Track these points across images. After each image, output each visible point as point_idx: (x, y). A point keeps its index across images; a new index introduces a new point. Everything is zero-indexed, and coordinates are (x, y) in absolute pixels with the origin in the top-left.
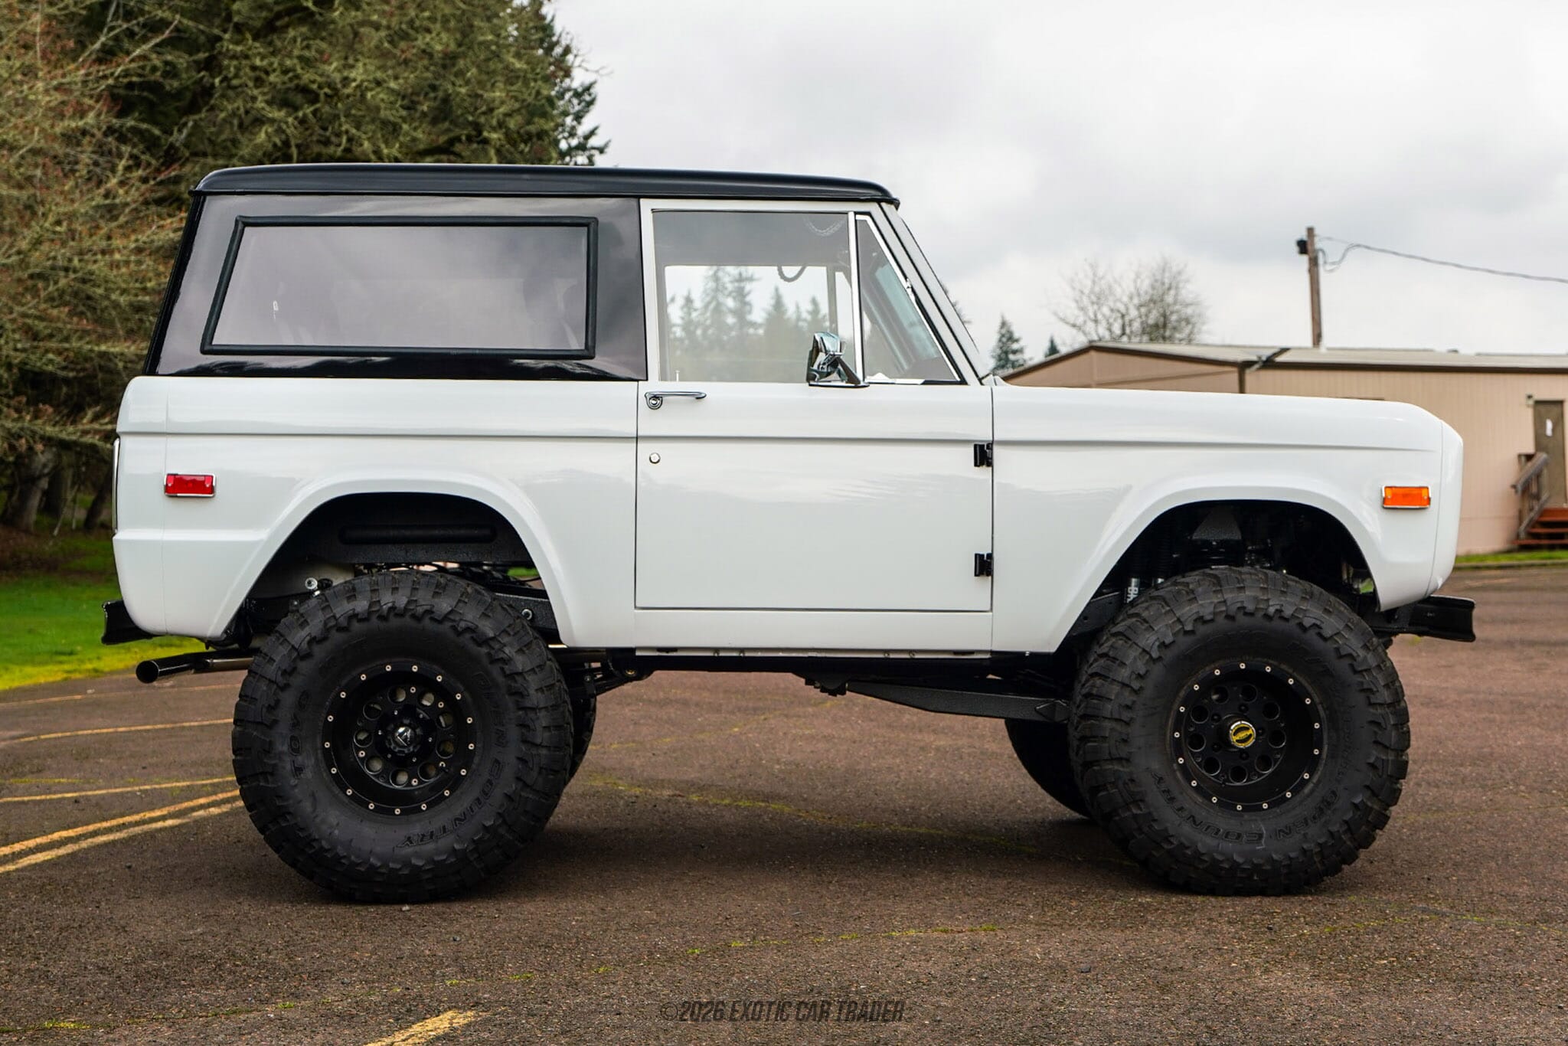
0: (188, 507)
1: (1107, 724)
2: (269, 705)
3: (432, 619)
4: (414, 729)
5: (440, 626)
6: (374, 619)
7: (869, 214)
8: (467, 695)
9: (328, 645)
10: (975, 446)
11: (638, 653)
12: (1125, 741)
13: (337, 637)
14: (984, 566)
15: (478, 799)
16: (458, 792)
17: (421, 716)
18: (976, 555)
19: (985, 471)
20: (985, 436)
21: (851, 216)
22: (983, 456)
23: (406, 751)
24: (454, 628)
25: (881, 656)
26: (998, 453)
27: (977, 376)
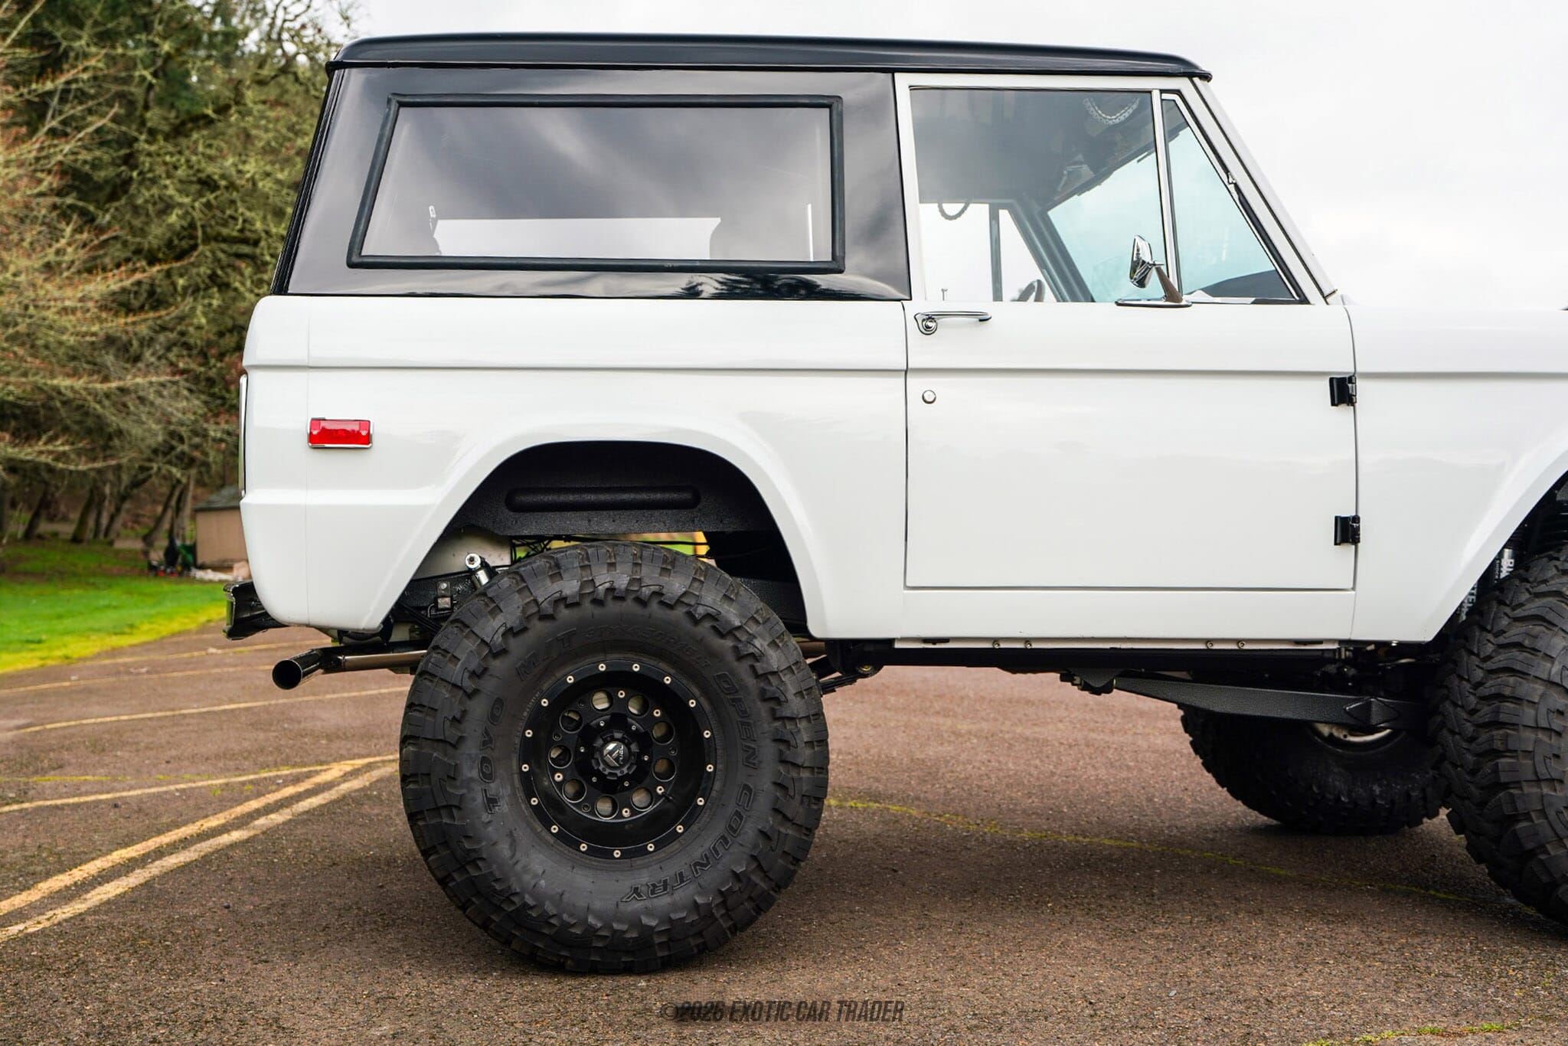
0: (338, 461)
1: (1529, 735)
2: (454, 717)
3: (662, 603)
4: (628, 746)
5: (669, 612)
6: (587, 603)
7: (1178, 92)
8: (702, 700)
9: (529, 638)
10: (1331, 380)
11: (897, 645)
12: (1557, 756)
13: (538, 627)
14: (1347, 531)
15: (723, 838)
16: (695, 827)
17: (634, 728)
18: (1336, 518)
19: (1344, 410)
20: (1344, 368)
21: (1156, 95)
22: (1342, 391)
23: (618, 772)
24: (690, 615)
25: (1234, 647)
26: (1363, 390)
27: (1322, 292)
